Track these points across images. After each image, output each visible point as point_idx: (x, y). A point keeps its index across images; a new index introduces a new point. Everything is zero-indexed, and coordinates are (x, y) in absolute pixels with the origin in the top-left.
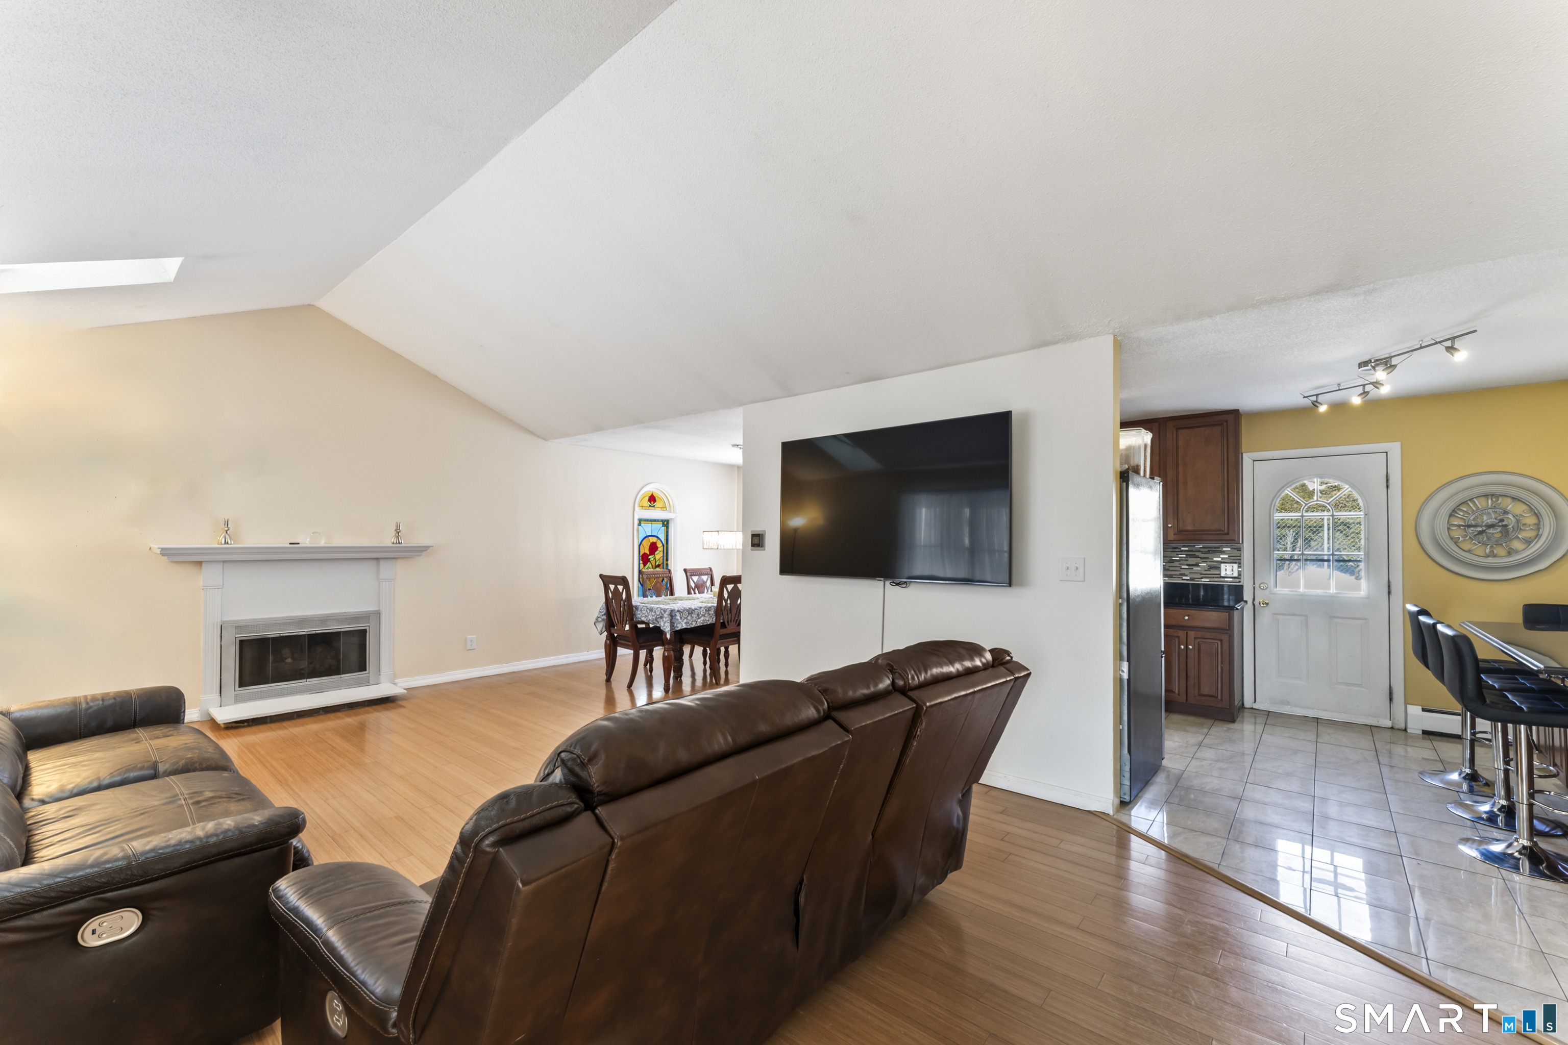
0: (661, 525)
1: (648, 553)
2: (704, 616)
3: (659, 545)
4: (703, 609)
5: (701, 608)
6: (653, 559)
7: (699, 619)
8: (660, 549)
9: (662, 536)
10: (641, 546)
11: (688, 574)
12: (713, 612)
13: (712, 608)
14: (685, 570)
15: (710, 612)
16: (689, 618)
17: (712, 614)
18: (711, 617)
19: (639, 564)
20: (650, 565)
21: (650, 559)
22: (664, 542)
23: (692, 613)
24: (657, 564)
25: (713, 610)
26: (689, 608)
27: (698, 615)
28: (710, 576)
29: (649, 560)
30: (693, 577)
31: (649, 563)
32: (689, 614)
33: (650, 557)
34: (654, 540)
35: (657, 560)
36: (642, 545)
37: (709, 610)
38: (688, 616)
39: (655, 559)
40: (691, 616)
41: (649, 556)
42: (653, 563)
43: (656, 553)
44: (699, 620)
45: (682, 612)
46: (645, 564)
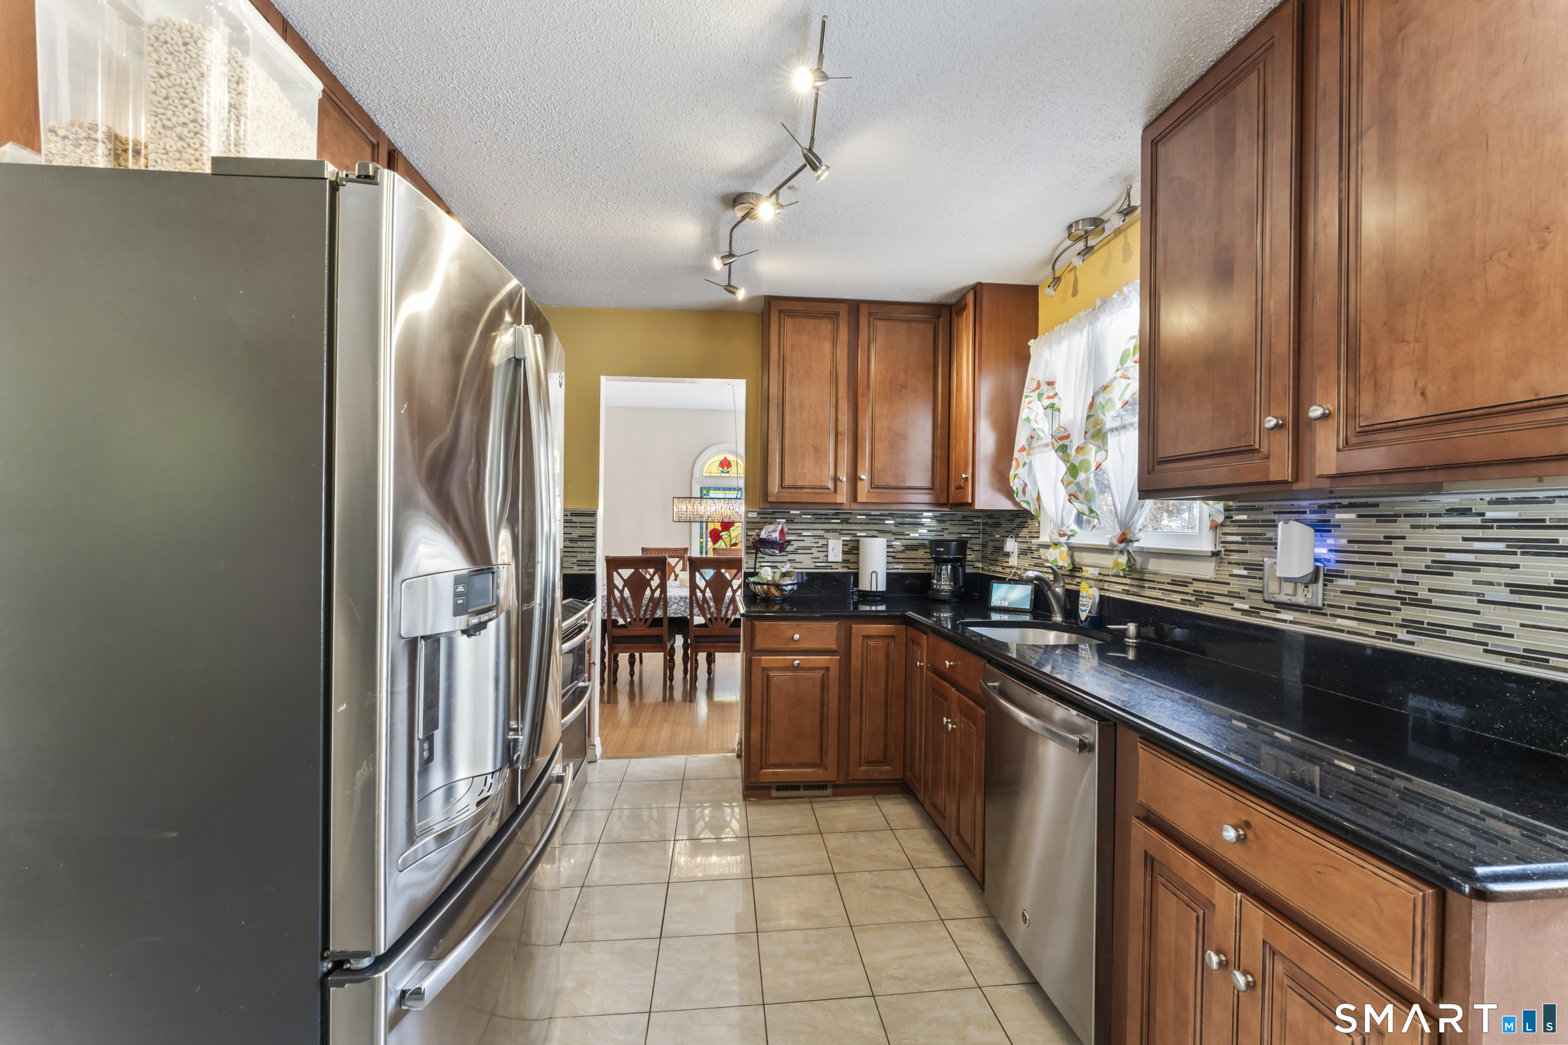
1: (720, 529)
6: (727, 536)
19: (707, 541)
20: (723, 544)
21: (722, 536)
29: (721, 538)
31: (720, 541)
33: (722, 534)
35: (732, 538)
39: (730, 536)
41: (721, 532)
42: (727, 541)
43: (731, 529)
46: (715, 541)
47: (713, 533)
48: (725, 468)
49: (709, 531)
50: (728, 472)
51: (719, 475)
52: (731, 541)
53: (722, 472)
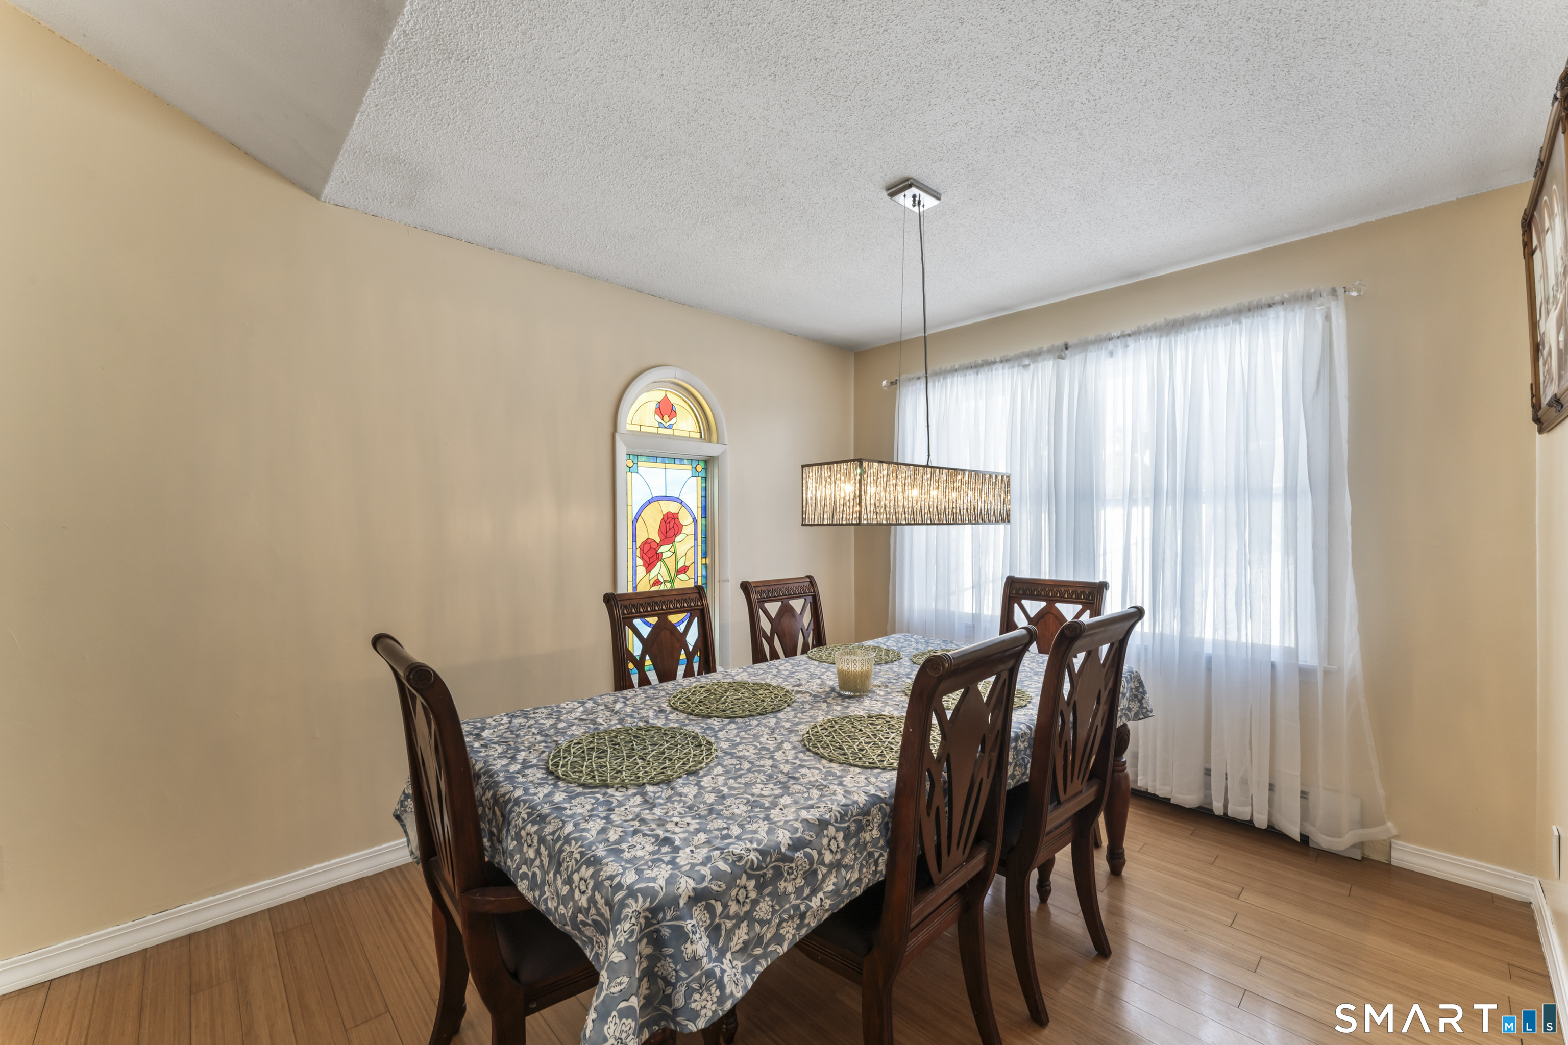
0: (690, 473)
1: (658, 540)
2: (837, 866)
3: (685, 519)
4: (831, 830)
5: (823, 824)
6: (670, 554)
7: (814, 892)
8: (688, 529)
9: (693, 500)
10: (640, 523)
11: (754, 597)
12: (876, 833)
13: (874, 811)
14: (745, 587)
15: (866, 836)
16: (764, 909)
17: (875, 842)
18: (871, 855)
19: (635, 567)
20: (663, 569)
21: (661, 553)
22: (698, 514)
23: (778, 874)
24: (680, 565)
25: (878, 818)
26: (763, 853)
27: (810, 875)
28: (810, 599)
29: (658, 557)
30: (767, 605)
31: (659, 563)
32: (759, 888)
33: (662, 549)
34: (673, 507)
35: (679, 557)
36: (640, 519)
37: (861, 828)
38: (755, 902)
39: (675, 553)
40: (774, 895)
41: (659, 545)
42: (671, 563)
43: (678, 539)
44: (815, 902)
45: (717, 896)
46: (649, 567)
47: (646, 548)
48: (666, 418)
49: (639, 544)
50: (670, 427)
51: (655, 430)
52: (677, 563)
53: (661, 426)
